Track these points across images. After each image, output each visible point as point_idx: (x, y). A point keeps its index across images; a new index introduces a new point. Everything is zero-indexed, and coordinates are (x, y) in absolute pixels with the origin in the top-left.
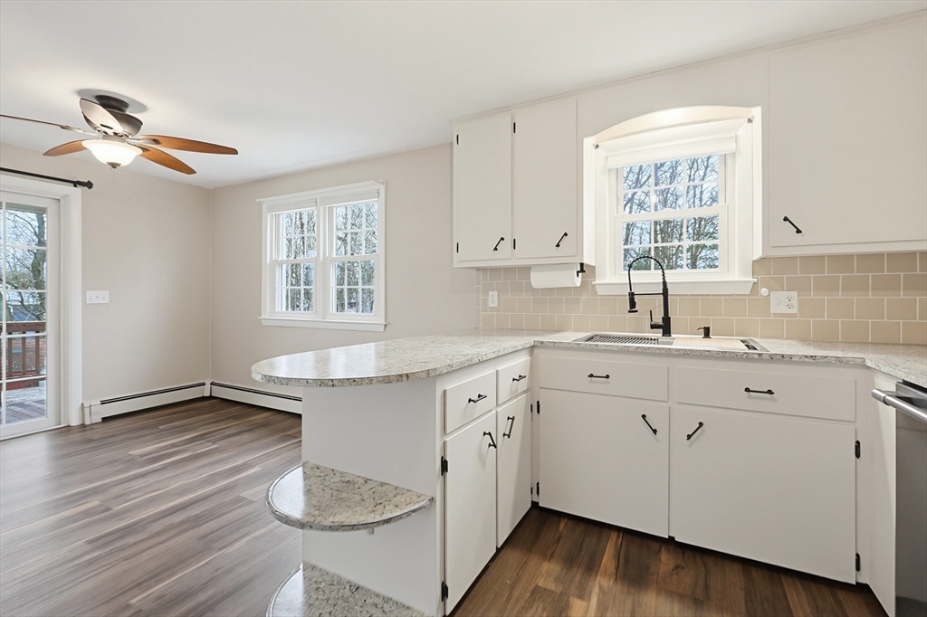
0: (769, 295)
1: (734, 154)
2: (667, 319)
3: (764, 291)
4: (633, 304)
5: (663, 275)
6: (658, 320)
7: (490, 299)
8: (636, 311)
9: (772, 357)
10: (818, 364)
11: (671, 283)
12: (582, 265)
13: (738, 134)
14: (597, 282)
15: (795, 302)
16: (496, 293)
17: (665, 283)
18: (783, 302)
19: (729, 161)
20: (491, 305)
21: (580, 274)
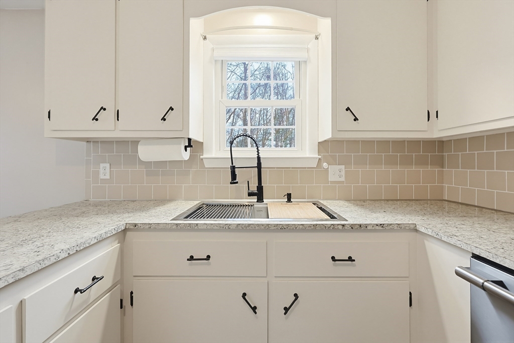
0: (328, 168)
1: (305, 62)
2: (260, 188)
3: (325, 165)
4: (234, 176)
5: (258, 152)
6: (254, 188)
7: (101, 171)
8: (237, 183)
9: (352, 227)
10: (386, 231)
11: (264, 158)
12: (190, 140)
13: (309, 46)
14: (205, 156)
15: (343, 173)
16: (108, 165)
17: (259, 158)
18: (336, 173)
19: (303, 66)
20: (102, 177)
21: (188, 149)
